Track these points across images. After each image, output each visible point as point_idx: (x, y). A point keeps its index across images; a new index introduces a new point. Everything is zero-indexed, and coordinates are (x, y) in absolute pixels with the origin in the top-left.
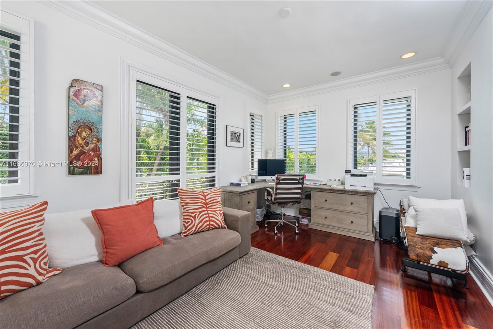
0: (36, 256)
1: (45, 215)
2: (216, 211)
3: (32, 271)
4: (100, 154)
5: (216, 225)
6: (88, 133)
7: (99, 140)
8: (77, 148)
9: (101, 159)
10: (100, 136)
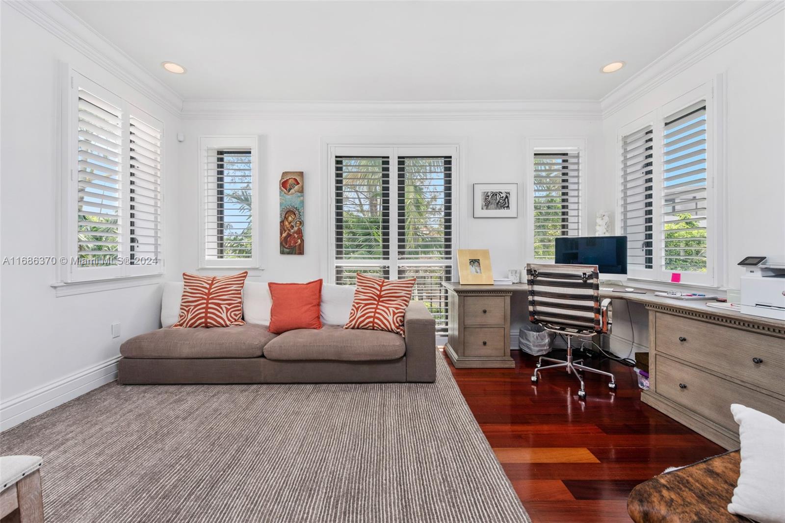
0: (229, 307)
1: (246, 282)
2: (390, 308)
3: (224, 316)
4: (302, 236)
5: (382, 326)
6: (293, 217)
7: (302, 223)
8: (285, 231)
9: (303, 240)
10: (302, 219)
